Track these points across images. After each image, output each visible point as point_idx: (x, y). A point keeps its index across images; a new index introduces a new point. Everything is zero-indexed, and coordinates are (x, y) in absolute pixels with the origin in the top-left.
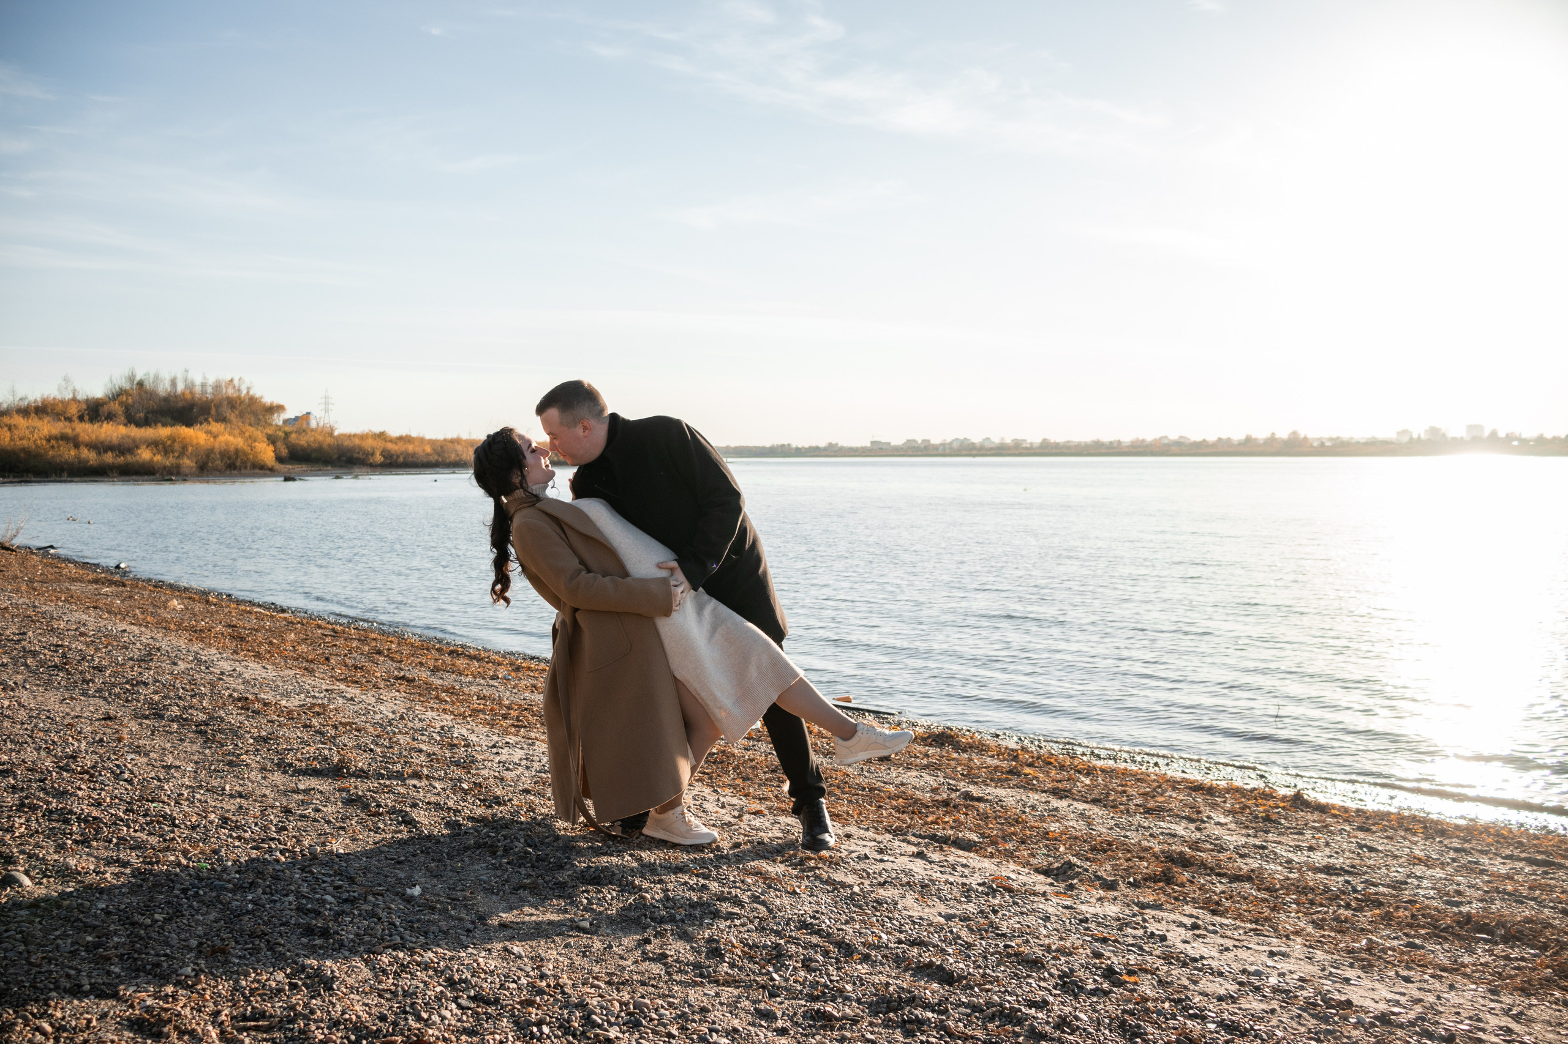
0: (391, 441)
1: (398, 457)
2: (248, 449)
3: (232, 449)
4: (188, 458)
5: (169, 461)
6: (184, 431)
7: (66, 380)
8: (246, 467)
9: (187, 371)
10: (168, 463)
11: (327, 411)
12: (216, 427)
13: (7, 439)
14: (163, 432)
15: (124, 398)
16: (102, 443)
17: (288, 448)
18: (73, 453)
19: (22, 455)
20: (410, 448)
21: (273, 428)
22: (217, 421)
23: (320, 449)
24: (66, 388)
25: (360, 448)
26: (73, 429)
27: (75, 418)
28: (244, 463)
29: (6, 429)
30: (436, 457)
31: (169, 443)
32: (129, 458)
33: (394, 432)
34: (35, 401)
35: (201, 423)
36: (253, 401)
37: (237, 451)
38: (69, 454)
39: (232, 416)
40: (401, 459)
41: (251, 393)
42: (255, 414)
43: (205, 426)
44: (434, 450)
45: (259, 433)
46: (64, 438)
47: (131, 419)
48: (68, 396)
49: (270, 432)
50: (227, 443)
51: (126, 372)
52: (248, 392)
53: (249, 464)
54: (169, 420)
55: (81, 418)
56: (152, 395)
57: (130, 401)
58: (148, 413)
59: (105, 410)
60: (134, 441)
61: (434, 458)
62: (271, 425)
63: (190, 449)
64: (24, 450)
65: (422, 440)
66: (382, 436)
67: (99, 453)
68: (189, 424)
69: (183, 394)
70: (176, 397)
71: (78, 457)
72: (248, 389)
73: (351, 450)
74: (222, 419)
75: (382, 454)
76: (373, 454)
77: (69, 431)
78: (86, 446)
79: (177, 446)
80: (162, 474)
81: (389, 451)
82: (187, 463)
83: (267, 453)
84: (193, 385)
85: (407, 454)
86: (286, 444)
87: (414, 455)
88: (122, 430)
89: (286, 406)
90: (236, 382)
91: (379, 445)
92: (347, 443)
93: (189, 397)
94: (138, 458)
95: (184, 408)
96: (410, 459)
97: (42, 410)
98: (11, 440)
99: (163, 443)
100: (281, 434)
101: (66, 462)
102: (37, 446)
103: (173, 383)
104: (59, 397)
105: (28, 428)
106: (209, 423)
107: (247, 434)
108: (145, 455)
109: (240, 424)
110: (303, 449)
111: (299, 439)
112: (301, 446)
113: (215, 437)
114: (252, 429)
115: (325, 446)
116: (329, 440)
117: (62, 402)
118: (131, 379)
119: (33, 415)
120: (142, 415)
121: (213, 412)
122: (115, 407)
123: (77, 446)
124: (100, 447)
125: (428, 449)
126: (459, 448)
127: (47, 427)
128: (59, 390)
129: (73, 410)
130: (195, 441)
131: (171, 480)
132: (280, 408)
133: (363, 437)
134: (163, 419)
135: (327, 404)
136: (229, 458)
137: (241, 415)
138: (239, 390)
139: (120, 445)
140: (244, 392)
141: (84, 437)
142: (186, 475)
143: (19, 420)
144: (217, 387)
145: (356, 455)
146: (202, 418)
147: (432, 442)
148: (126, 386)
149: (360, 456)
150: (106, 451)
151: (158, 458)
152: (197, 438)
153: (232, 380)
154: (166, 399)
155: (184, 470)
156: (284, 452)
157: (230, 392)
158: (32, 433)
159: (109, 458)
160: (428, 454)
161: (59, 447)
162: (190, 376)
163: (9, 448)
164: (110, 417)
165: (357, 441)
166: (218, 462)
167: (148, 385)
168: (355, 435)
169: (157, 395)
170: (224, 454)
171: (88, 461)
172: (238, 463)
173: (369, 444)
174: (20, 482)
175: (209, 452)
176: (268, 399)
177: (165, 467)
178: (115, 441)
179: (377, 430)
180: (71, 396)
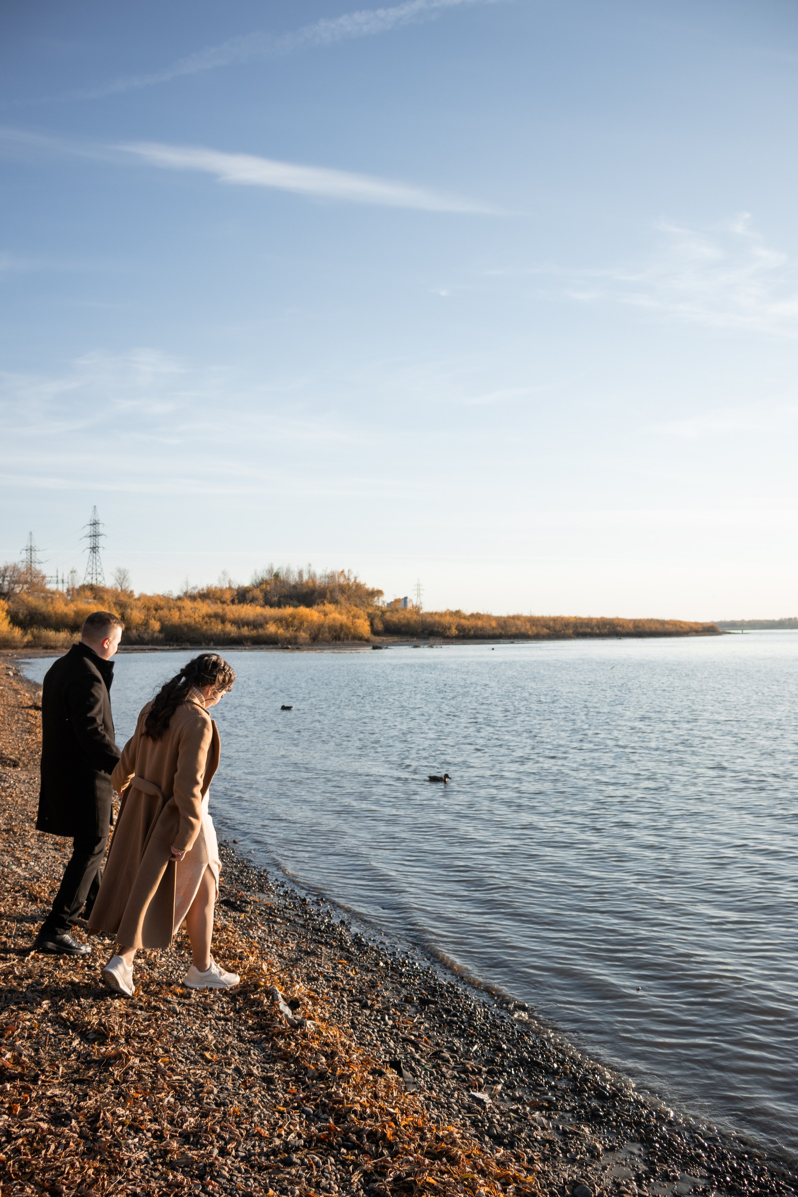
0: (465, 617)
1: (470, 630)
2: (350, 624)
3: (338, 624)
4: (304, 631)
5: (288, 634)
6: (303, 610)
7: (224, 573)
8: (348, 639)
9: (310, 565)
10: (288, 635)
11: (419, 595)
12: (329, 607)
13: (177, 617)
14: (288, 611)
15: (264, 586)
16: (242, 620)
17: (383, 623)
18: (220, 627)
19: (186, 629)
20: (480, 623)
21: (373, 608)
22: (330, 603)
23: (408, 625)
24: (224, 580)
25: (440, 624)
26: (224, 609)
27: (229, 602)
28: (346, 635)
29: (176, 610)
30: (500, 631)
31: (290, 619)
32: (261, 631)
33: (467, 611)
34: (203, 589)
35: (318, 604)
36: (359, 587)
37: (341, 626)
38: (217, 628)
39: (342, 599)
40: (472, 632)
41: (358, 581)
42: (360, 597)
43: (321, 607)
44: (499, 624)
45: (361, 612)
46: (216, 616)
47: (268, 603)
48: (226, 585)
49: (370, 611)
50: (334, 619)
51: (267, 567)
52: (355, 581)
53: (350, 636)
54: (296, 603)
55: (233, 602)
56: (284, 583)
57: (268, 588)
58: (280, 597)
59: (249, 596)
60: (265, 618)
61: (498, 631)
62: (372, 605)
63: (305, 624)
64: (186, 625)
65: (489, 617)
66: (457, 613)
67: (239, 628)
68: (309, 605)
69: (307, 582)
70: (302, 585)
71: (222, 630)
72: (356, 578)
73: (432, 625)
74: (335, 602)
75: (457, 628)
76: (450, 628)
77: (220, 611)
78: (230, 621)
79: (296, 622)
80: (283, 644)
81: (462, 626)
82: (303, 635)
83: (364, 627)
84: (315, 575)
85: (476, 628)
86: (382, 620)
87: (482, 629)
88: (259, 610)
89: (384, 591)
90: (346, 573)
91: (455, 620)
92: (429, 619)
93: (311, 584)
94: (266, 631)
95: (307, 593)
96: (479, 632)
97: (205, 596)
98: (180, 618)
99: (286, 620)
100: (379, 613)
101: (215, 634)
102: (196, 623)
103: (301, 574)
104: (219, 586)
105: (191, 608)
106: (324, 604)
107: (352, 613)
108: (272, 629)
109: (348, 605)
110: (395, 624)
111: (392, 616)
112: (394, 622)
113: (326, 615)
114: (355, 609)
115: (412, 622)
116: (415, 617)
117: (221, 590)
118: (270, 571)
119: (199, 599)
120: (276, 599)
121: (328, 596)
122: (257, 593)
123: (223, 622)
124: (239, 623)
125: (494, 624)
126: (519, 623)
127: (205, 608)
128: (219, 581)
129: (228, 596)
130: (310, 618)
131: (287, 648)
132: (379, 593)
133: (441, 615)
134: (291, 602)
135: (419, 590)
136: (335, 631)
137: (349, 598)
138: (349, 579)
139: (254, 621)
140: (353, 580)
141: (230, 616)
142: (301, 645)
143: (188, 604)
144: (332, 577)
145: (435, 629)
146: (318, 601)
147: (498, 619)
148: (266, 577)
149: (440, 630)
150: (243, 626)
151: (281, 631)
152: (311, 615)
153: (343, 572)
154: (294, 587)
155: (301, 641)
156: (380, 626)
157: (342, 580)
158: (194, 612)
159: (245, 631)
160: (493, 628)
161: (211, 623)
162: (312, 569)
163: (177, 624)
164: (253, 600)
165: (437, 618)
166: (327, 635)
167: (282, 576)
168: (436, 613)
169: (290, 584)
170: (332, 628)
171: (230, 634)
172: (342, 636)
173: (447, 620)
174: (180, 649)
175: (321, 626)
176: (370, 585)
177: (286, 638)
178: (251, 618)
179: (454, 609)
180: (228, 586)
